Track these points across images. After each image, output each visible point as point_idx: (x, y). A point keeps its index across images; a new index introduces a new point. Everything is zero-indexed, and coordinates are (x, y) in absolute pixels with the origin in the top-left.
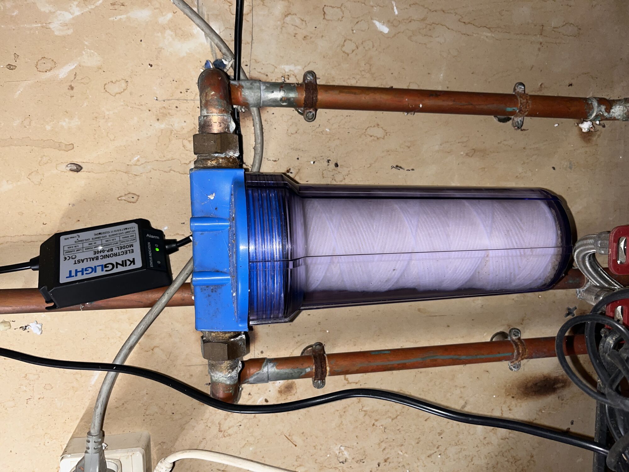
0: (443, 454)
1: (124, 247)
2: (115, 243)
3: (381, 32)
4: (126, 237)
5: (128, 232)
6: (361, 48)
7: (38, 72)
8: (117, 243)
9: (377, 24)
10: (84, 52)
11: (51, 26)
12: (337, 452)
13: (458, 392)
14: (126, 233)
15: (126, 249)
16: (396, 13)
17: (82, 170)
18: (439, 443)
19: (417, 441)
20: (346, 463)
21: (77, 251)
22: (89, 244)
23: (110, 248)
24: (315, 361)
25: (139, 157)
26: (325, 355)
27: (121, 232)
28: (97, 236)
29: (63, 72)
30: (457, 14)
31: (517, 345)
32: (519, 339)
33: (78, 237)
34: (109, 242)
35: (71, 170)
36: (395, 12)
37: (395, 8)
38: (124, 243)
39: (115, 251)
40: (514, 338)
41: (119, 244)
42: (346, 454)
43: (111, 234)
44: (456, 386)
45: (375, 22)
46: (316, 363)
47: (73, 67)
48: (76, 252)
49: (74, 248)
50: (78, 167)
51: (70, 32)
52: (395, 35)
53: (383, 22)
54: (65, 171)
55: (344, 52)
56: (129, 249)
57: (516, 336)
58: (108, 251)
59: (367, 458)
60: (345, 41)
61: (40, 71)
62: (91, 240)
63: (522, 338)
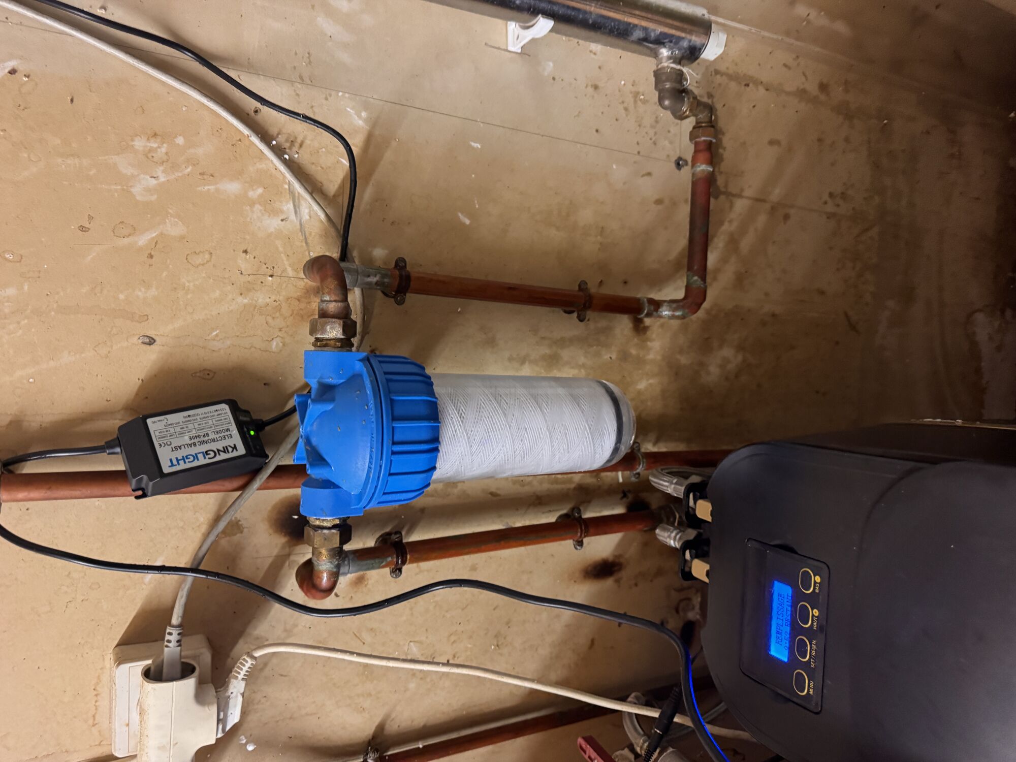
1: (220, 432)
2: (209, 426)
3: (463, 223)
4: (219, 420)
5: (219, 414)
7: (115, 237)
8: (211, 427)
10: (167, 221)
11: (133, 190)
14: (217, 415)
15: (223, 434)
17: (155, 343)
21: (170, 436)
22: (181, 428)
23: (205, 433)
25: (218, 331)
26: (403, 542)
27: (212, 414)
28: (187, 419)
29: (143, 240)
31: (580, 524)
33: (166, 421)
34: (202, 426)
35: (144, 343)
38: (219, 427)
39: (212, 436)
40: (577, 517)
41: (213, 428)
43: (201, 416)
47: (154, 235)
48: (169, 438)
49: (165, 433)
50: (151, 340)
51: (154, 198)
54: (137, 343)
56: (226, 433)
57: (578, 515)
58: (204, 436)
61: (117, 236)
62: (181, 424)
63: (584, 517)
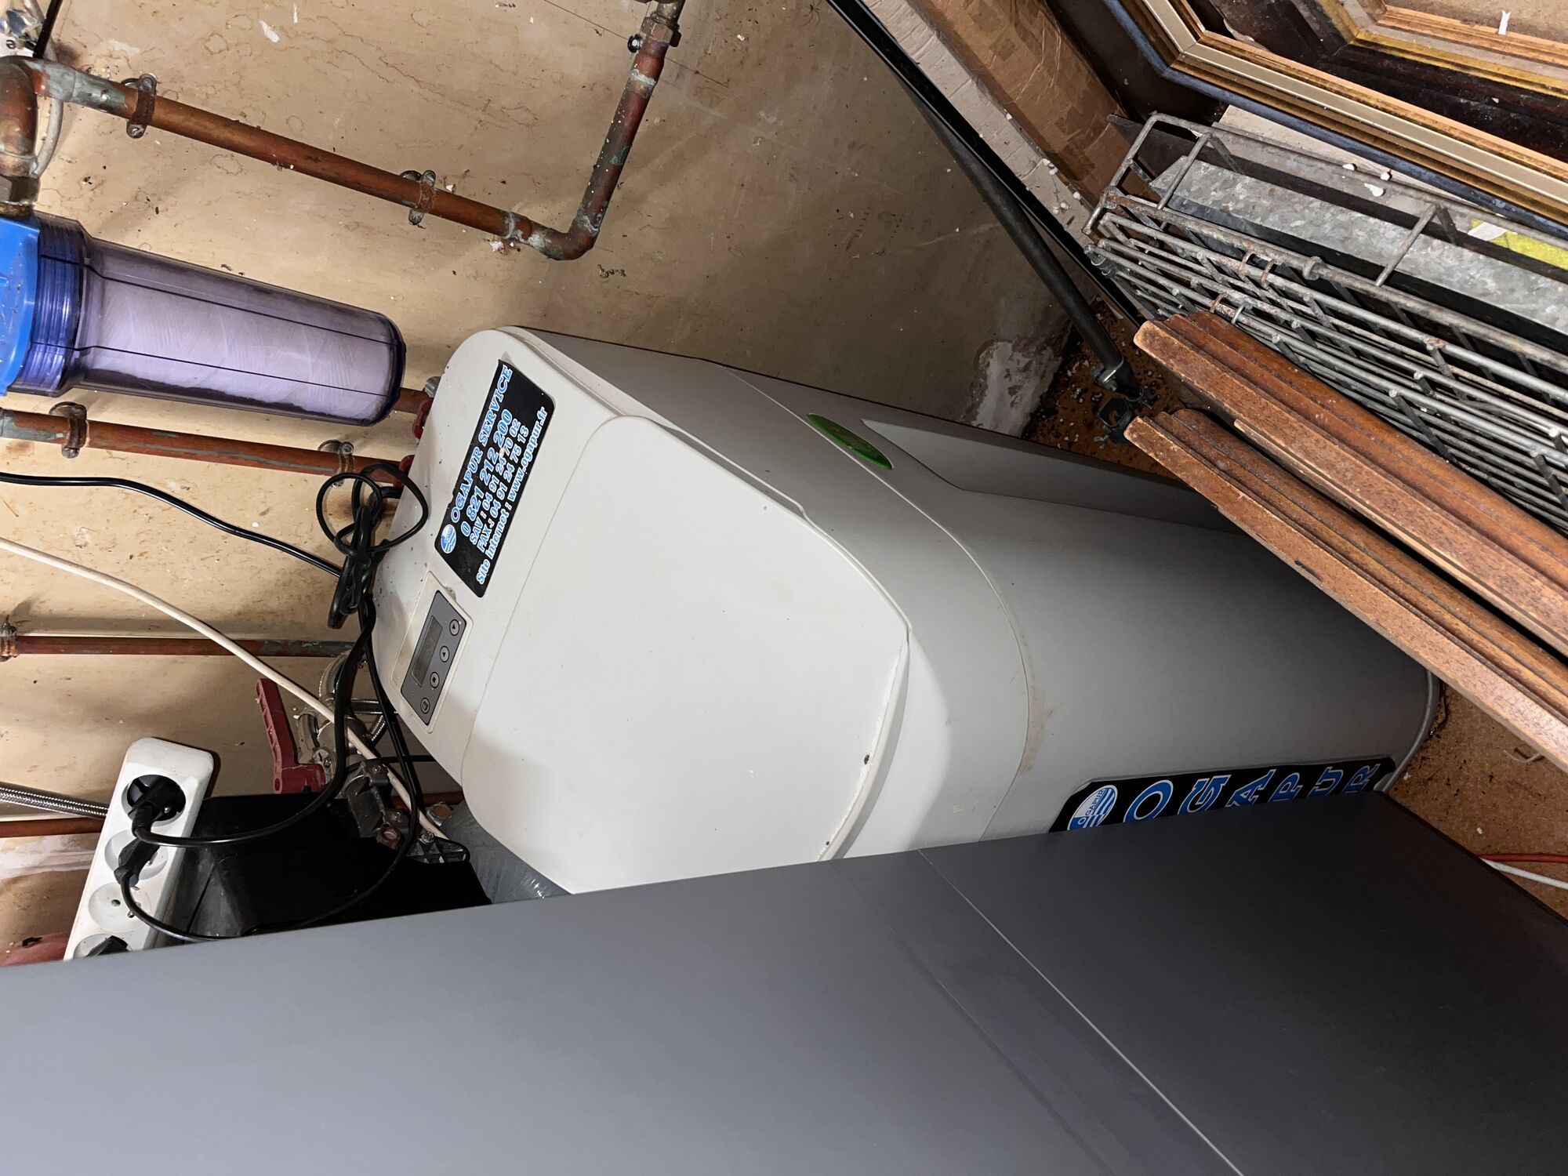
0: (222, 559)
3: (268, 39)
6: (232, 51)
9: (265, 26)
12: (75, 534)
13: (262, 495)
16: (296, 21)
18: (220, 548)
19: (190, 540)
20: (84, 549)
24: (71, 426)
26: (87, 422)
30: (380, 49)
31: (344, 462)
32: (350, 455)
36: (293, 19)
37: (296, 13)
40: (344, 453)
42: (88, 538)
44: (260, 489)
45: (262, 22)
46: (72, 429)
52: (286, 49)
53: (274, 27)
55: (207, 49)
57: (347, 451)
59: (116, 547)
60: (212, 35)
63: (353, 454)
